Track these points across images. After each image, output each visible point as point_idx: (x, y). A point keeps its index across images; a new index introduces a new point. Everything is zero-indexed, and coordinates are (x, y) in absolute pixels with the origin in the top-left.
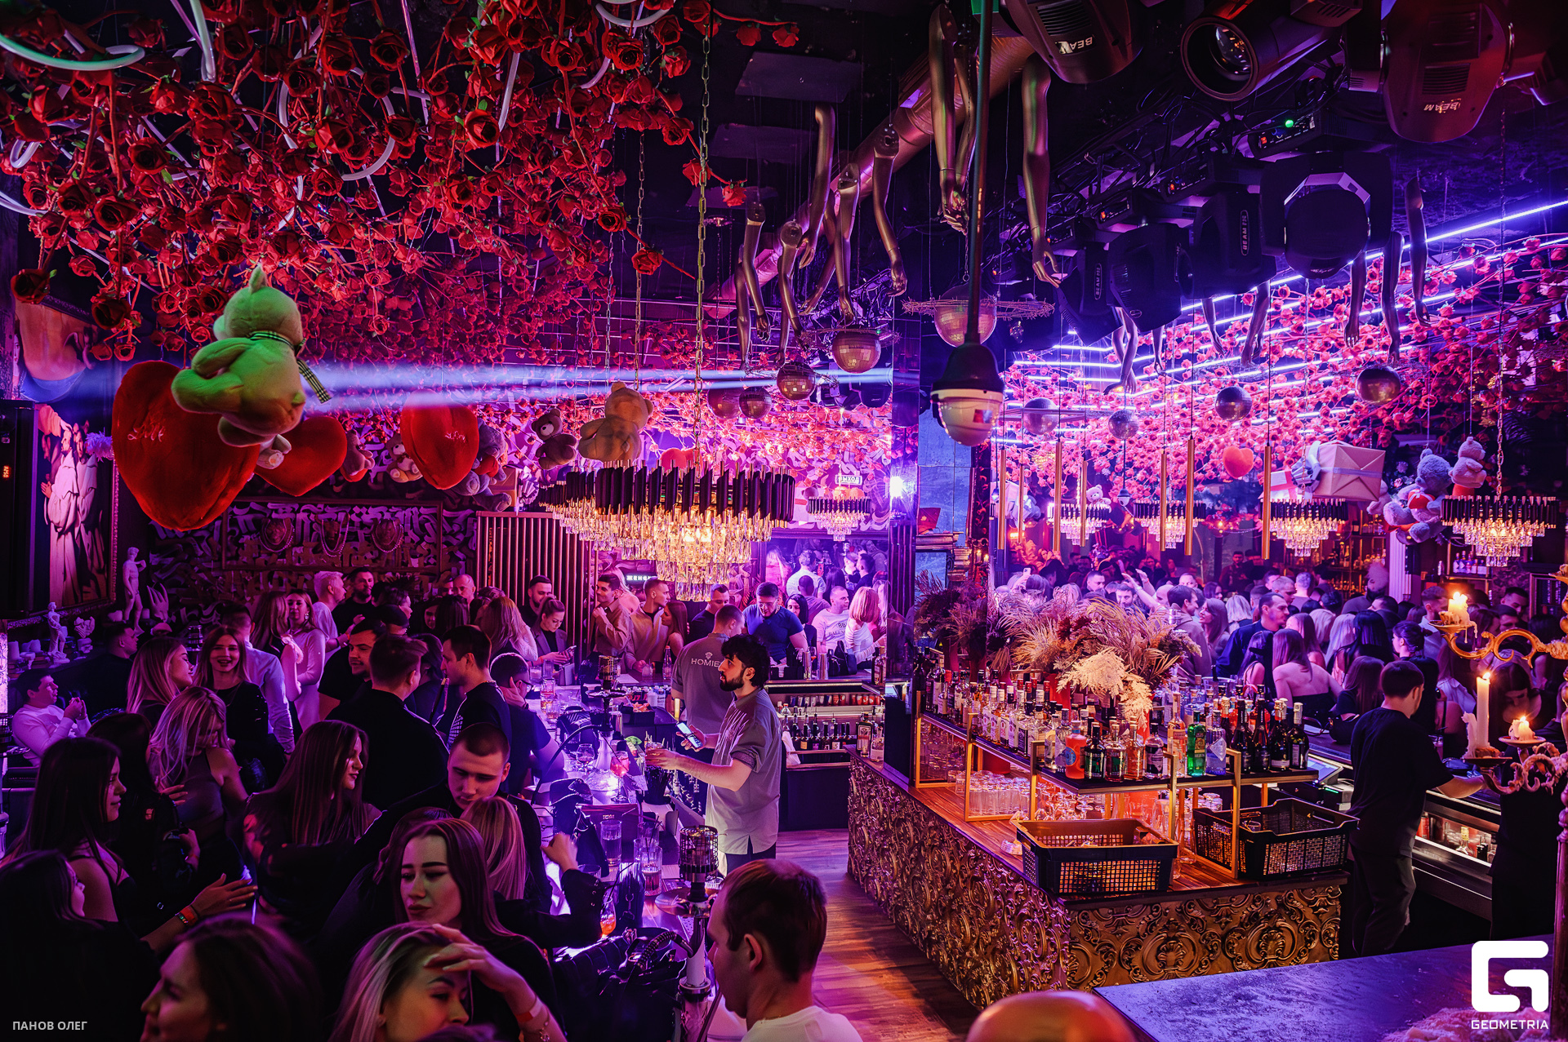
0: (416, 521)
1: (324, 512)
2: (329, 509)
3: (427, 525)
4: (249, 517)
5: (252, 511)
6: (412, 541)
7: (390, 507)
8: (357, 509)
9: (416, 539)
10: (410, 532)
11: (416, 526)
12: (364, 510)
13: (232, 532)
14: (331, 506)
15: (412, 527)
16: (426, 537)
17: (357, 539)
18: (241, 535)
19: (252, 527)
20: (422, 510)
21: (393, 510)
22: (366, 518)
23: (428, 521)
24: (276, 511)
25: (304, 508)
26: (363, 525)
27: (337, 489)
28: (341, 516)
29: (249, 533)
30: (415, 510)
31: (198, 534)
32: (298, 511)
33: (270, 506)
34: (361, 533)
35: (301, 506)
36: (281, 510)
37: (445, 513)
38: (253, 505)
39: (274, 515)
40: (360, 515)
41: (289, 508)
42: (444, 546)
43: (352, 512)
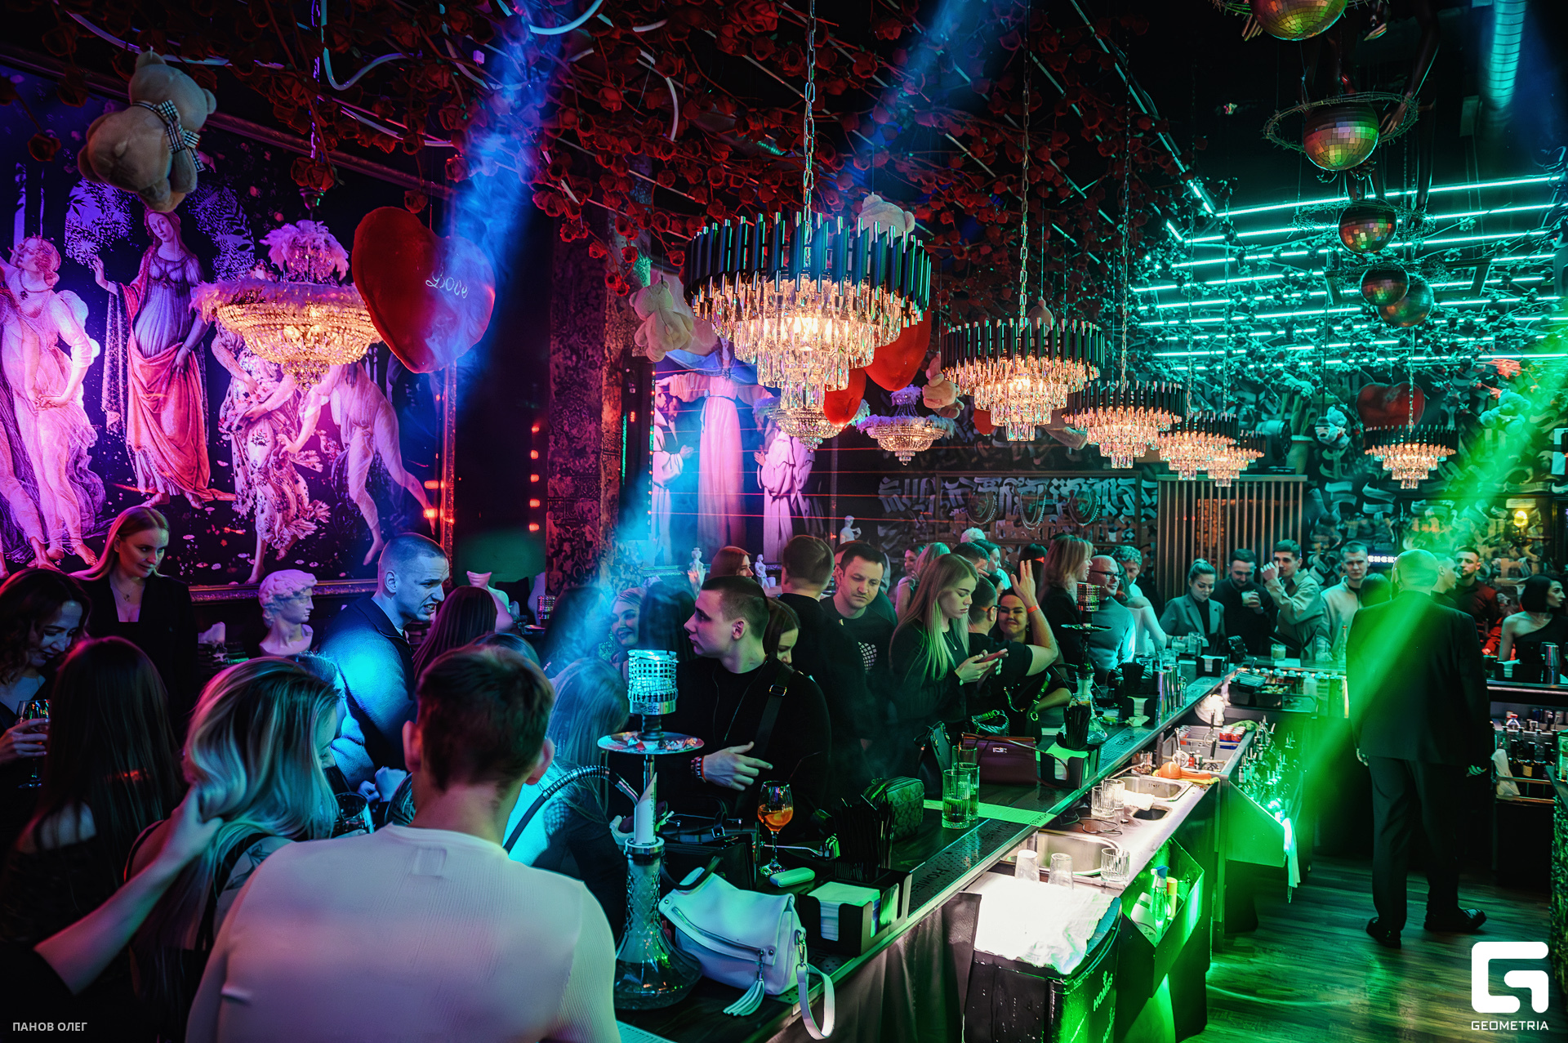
0: (1114, 491)
1: (1025, 485)
2: (1030, 483)
3: (1126, 498)
4: (959, 491)
5: (961, 486)
6: (1110, 514)
7: (1087, 479)
8: (1055, 482)
9: (1114, 512)
10: (1108, 505)
11: (1114, 498)
12: (1062, 482)
13: (944, 506)
14: (1031, 479)
15: (1110, 499)
16: (1124, 510)
17: (1055, 512)
18: (951, 509)
19: (961, 502)
20: (1120, 481)
21: (1091, 481)
22: (1065, 491)
23: (1126, 492)
24: (982, 485)
25: (1006, 481)
26: (1061, 498)
27: (1037, 462)
28: (1041, 489)
29: (958, 507)
30: (1113, 480)
31: (916, 508)
32: (1001, 485)
33: (976, 480)
34: (1059, 506)
35: (1004, 479)
36: (986, 484)
37: (1145, 484)
38: (963, 480)
39: (980, 489)
40: (1058, 488)
41: (993, 482)
42: (1143, 520)
43: (1051, 485)
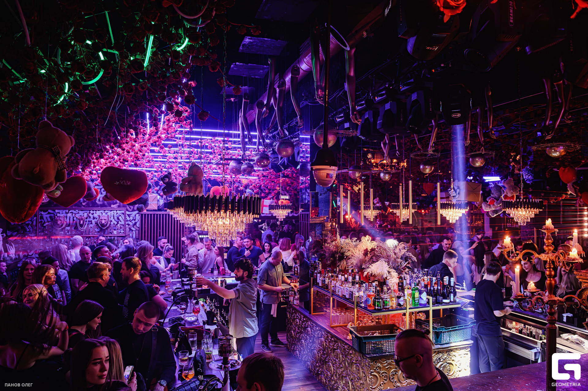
0: (115, 215)
1: (78, 213)
2: (80, 212)
3: (120, 218)
4: (48, 216)
5: (49, 213)
6: (114, 224)
7: (105, 210)
8: (92, 212)
9: (116, 223)
10: (113, 220)
11: (116, 218)
12: (95, 212)
13: (41, 222)
14: (81, 210)
15: (114, 218)
16: (120, 222)
17: (92, 223)
18: (45, 223)
19: (49, 219)
20: (118, 212)
21: (106, 211)
22: (96, 215)
23: (120, 216)
24: (59, 213)
25: (70, 211)
26: (94, 218)
27: (84, 204)
28: (86, 215)
29: (48, 222)
30: (115, 211)
31: (27, 223)
32: (68, 213)
33: (56, 211)
34: (93, 221)
35: (69, 210)
36: (61, 213)
37: (127, 213)
38: (50, 211)
39: (58, 215)
40: (93, 214)
41: (64, 211)
42: (127, 226)
43: (90, 213)
